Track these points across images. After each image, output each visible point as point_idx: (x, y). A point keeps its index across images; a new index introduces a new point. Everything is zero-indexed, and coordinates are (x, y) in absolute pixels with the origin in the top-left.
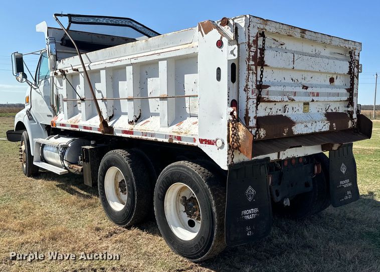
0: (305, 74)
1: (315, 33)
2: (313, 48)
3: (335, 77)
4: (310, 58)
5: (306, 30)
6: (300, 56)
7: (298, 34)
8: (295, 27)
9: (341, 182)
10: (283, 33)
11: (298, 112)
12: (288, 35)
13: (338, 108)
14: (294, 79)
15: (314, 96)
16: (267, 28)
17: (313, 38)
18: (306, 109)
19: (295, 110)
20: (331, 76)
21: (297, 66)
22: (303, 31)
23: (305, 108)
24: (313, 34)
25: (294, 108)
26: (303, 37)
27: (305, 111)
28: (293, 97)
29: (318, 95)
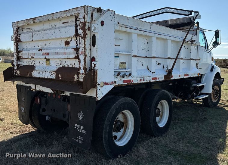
0: (45, 42)
1: (41, 17)
2: (50, 25)
3: (69, 40)
4: (41, 32)
5: (35, 18)
6: (35, 33)
7: (32, 22)
8: (30, 19)
9: (76, 125)
10: (25, 24)
11: (43, 65)
12: (28, 24)
13: (73, 64)
14: (39, 46)
15: (46, 55)
16: (19, 25)
17: (40, 20)
18: (48, 63)
19: (41, 63)
20: (66, 40)
21: (34, 39)
22: (34, 19)
23: (46, 62)
24: (40, 18)
25: (40, 62)
26: (34, 22)
27: (47, 65)
28: (33, 56)
29: (48, 54)
